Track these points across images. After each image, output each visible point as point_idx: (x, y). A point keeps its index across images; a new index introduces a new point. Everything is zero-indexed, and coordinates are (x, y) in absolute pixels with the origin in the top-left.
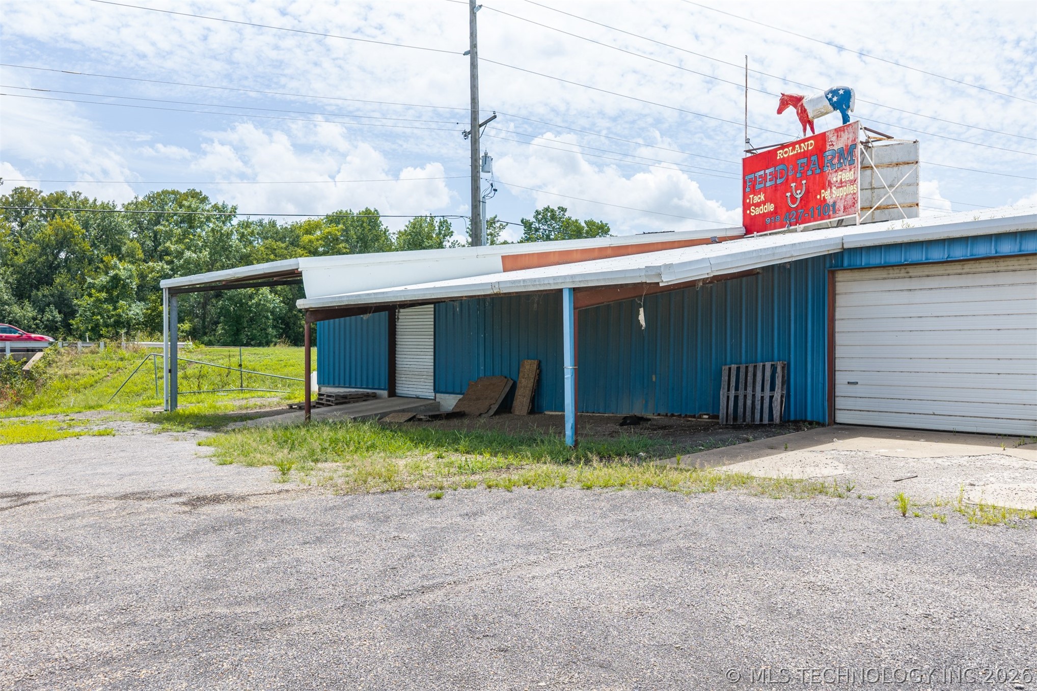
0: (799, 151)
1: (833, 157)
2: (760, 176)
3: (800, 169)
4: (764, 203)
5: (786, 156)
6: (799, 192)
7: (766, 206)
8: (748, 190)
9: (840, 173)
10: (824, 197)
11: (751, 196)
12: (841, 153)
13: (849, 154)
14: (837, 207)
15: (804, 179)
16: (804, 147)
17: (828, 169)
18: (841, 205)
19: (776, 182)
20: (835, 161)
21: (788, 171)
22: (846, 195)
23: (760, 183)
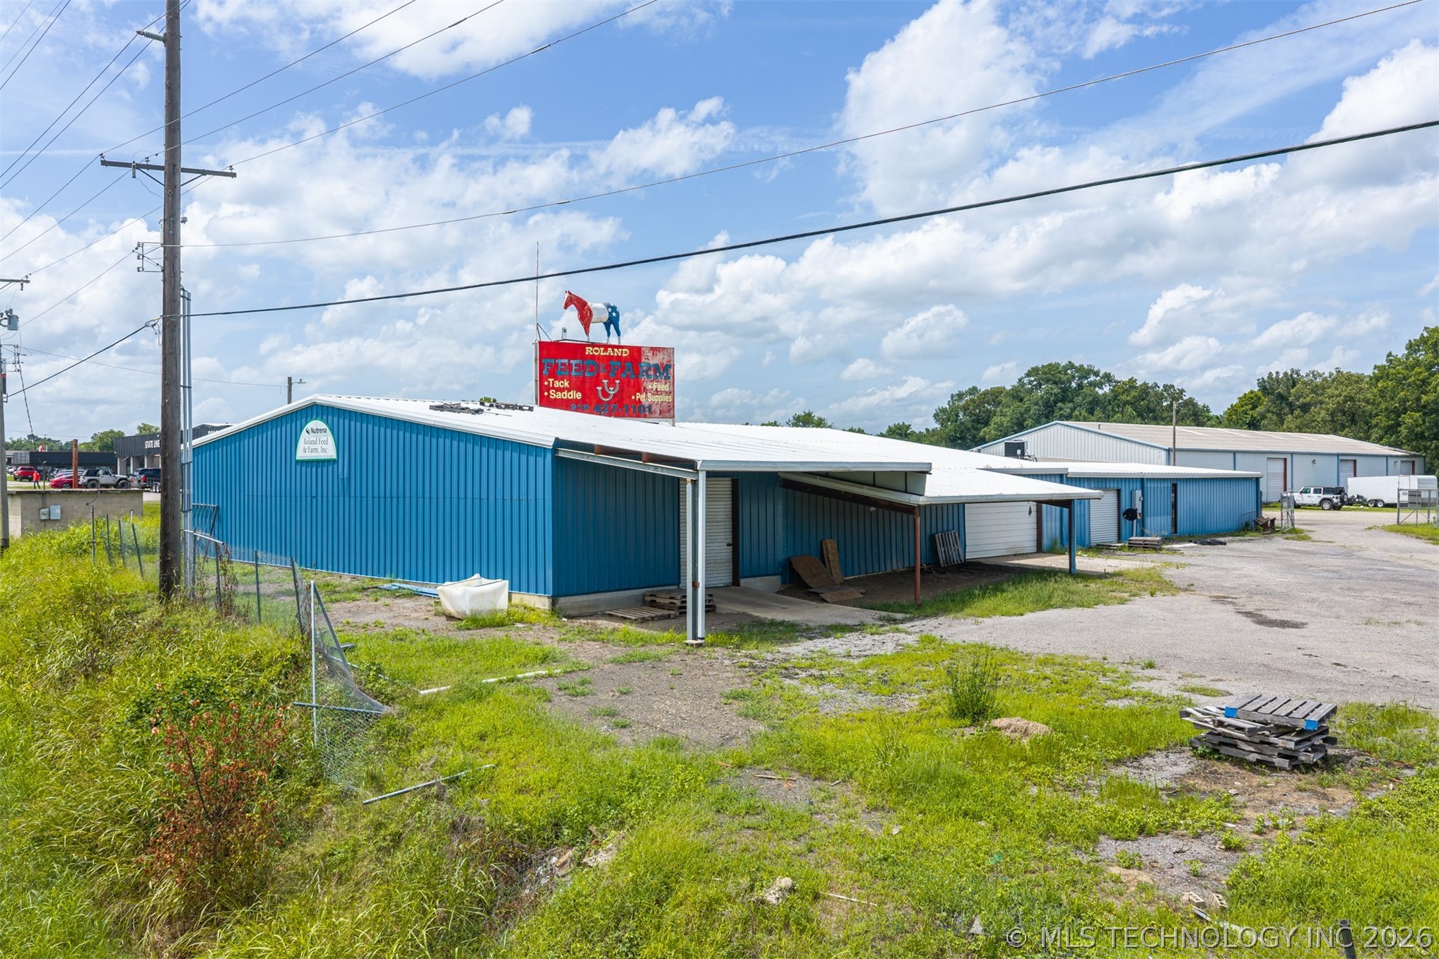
0: (612, 354)
1: (649, 369)
2: (563, 364)
3: (613, 369)
4: (569, 390)
5: (596, 354)
6: (611, 389)
7: (572, 393)
8: (545, 372)
9: (655, 383)
10: (639, 399)
11: (551, 380)
12: (657, 368)
13: (665, 371)
14: (653, 409)
15: (618, 379)
16: (617, 352)
17: (643, 378)
18: (656, 409)
19: (584, 374)
20: (651, 373)
21: (599, 368)
22: (662, 402)
23: (562, 370)
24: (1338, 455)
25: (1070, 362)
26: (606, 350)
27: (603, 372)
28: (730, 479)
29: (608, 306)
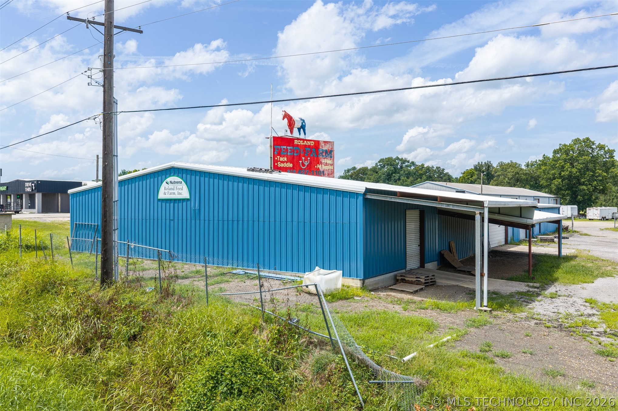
0: (306, 144)
1: (323, 152)
2: (284, 149)
3: (307, 152)
4: (287, 163)
5: (299, 144)
6: (306, 162)
7: (288, 164)
8: (276, 153)
9: (326, 160)
10: (318, 168)
11: (278, 157)
12: (326, 152)
13: (330, 153)
14: (325, 173)
15: (309, 157)
16: (309, 143)
17: (320, 157)
18: (326, 172)
19: (294, 154)
20: (324, 154)
21: (300, 151)
22: (329, 169)
23: (284, 152)
24: (534, 197)
25: (397, 157)
26: (303, 142)
27: (302, 153)
28: (419, 210)
29: (302, 120)
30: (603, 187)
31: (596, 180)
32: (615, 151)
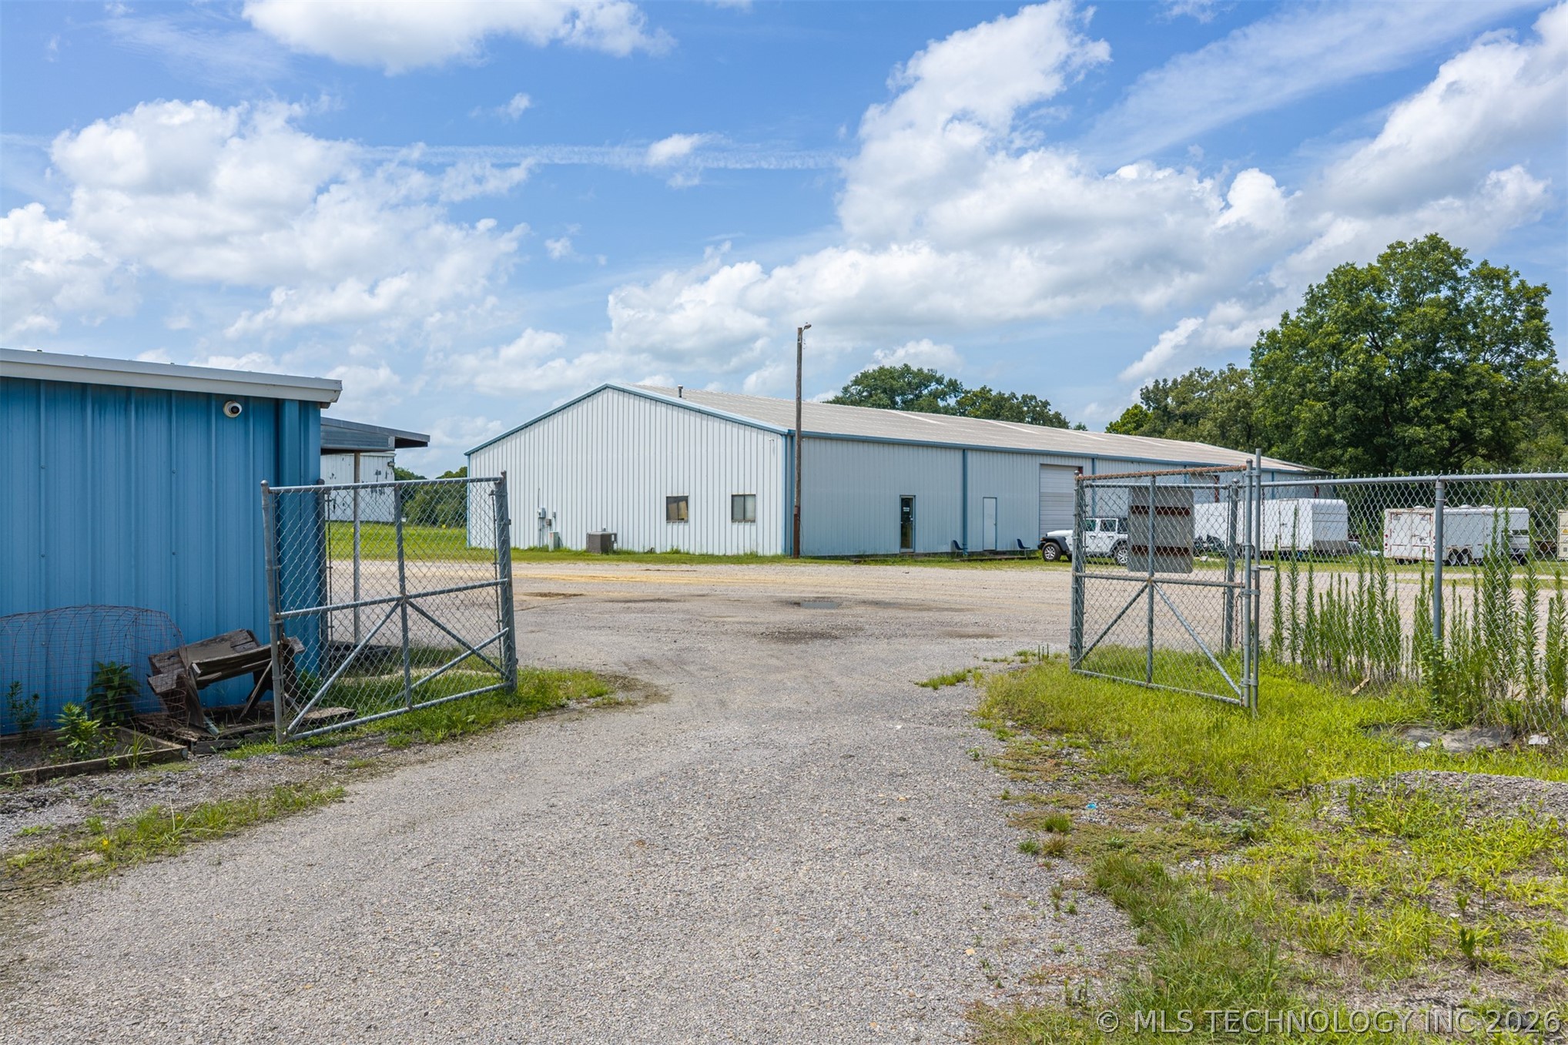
24: (1185, 465)
30: (1493, 428)
31: (1465, 403)
32: (1549, 293)
